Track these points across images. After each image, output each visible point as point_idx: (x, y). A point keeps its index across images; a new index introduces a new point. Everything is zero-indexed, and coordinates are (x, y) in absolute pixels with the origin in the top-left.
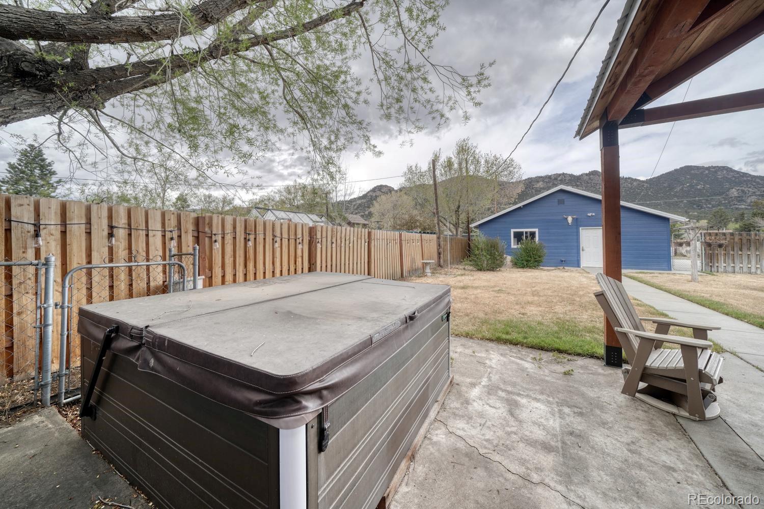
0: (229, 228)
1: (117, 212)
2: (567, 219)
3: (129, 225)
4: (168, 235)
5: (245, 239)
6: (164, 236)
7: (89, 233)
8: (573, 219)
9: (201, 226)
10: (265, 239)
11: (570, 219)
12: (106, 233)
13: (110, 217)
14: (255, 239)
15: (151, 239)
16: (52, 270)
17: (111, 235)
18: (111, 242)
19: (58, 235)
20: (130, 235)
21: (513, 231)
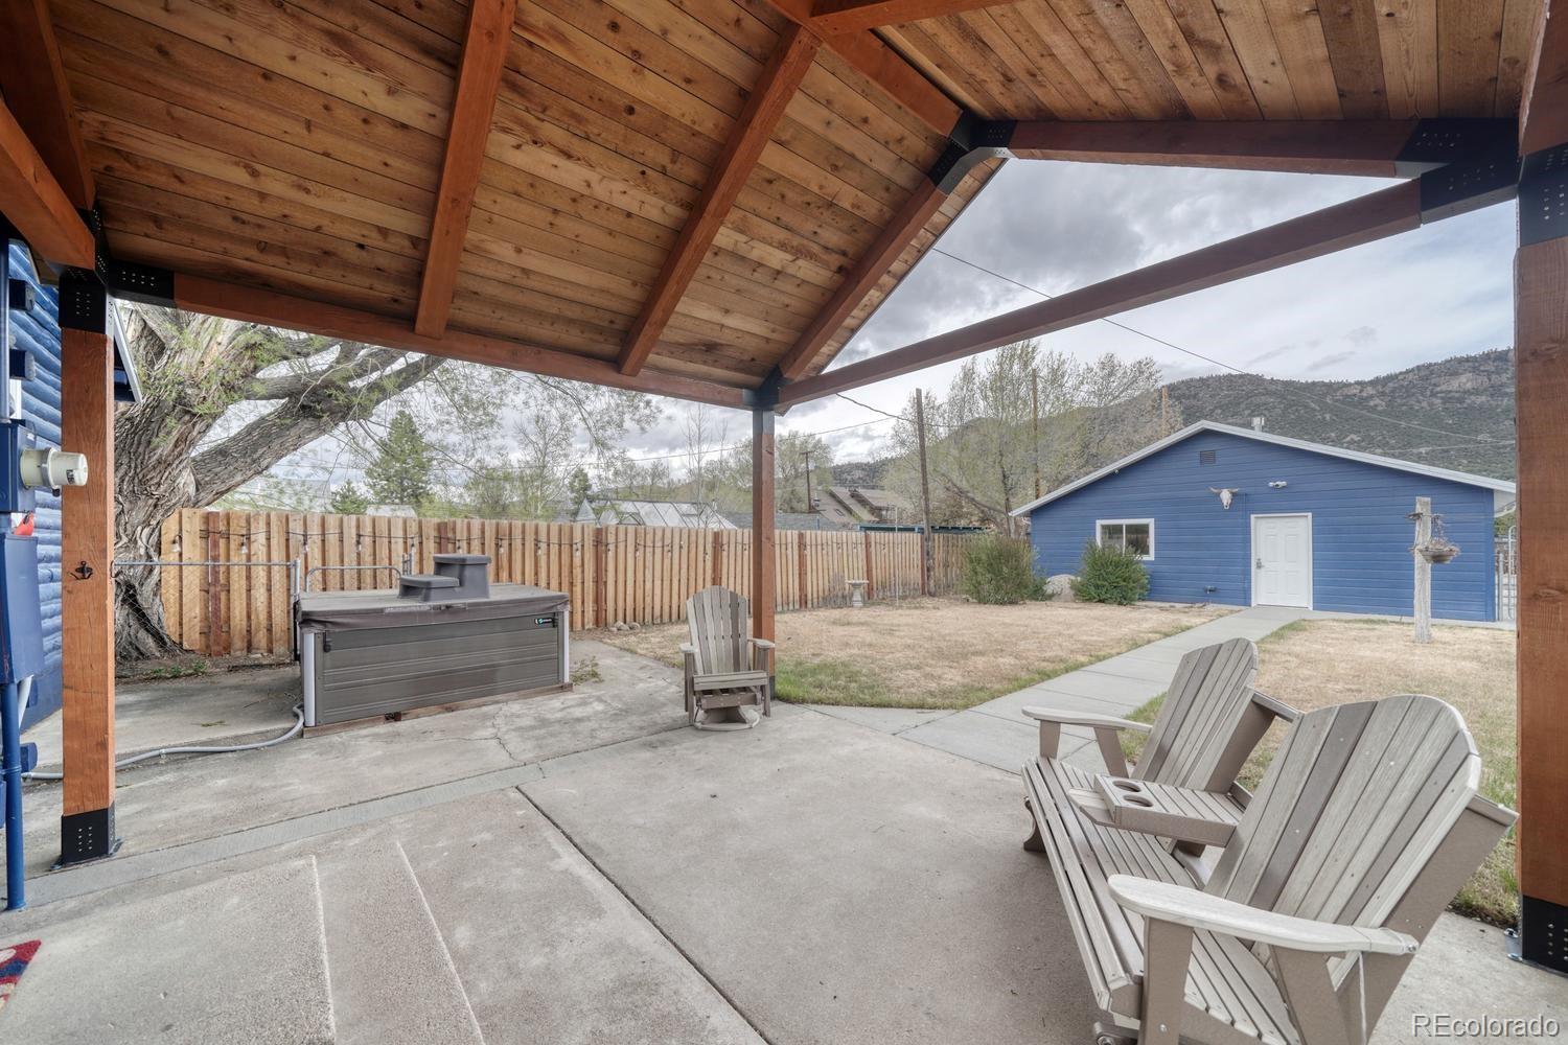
0: (476, 533)
1: (364, 521)
2: (1218, 495)
3: (374, 533)
4: (409, 541)
5: (497, 544)
6: (405, 543)
7: (341, 541)
8: (1234, 495)
9: (443, 531)
10: (523, 545)
11: (1226, 496)
12: (354, 541)
13: (358, 527)
14: (510, 545)
15: (393, 546)
16: (298, 570)
17: (358, 543)
18: (358, 549)
19: (319, 543)
20: (374, 542)
21: (1099, 523)
